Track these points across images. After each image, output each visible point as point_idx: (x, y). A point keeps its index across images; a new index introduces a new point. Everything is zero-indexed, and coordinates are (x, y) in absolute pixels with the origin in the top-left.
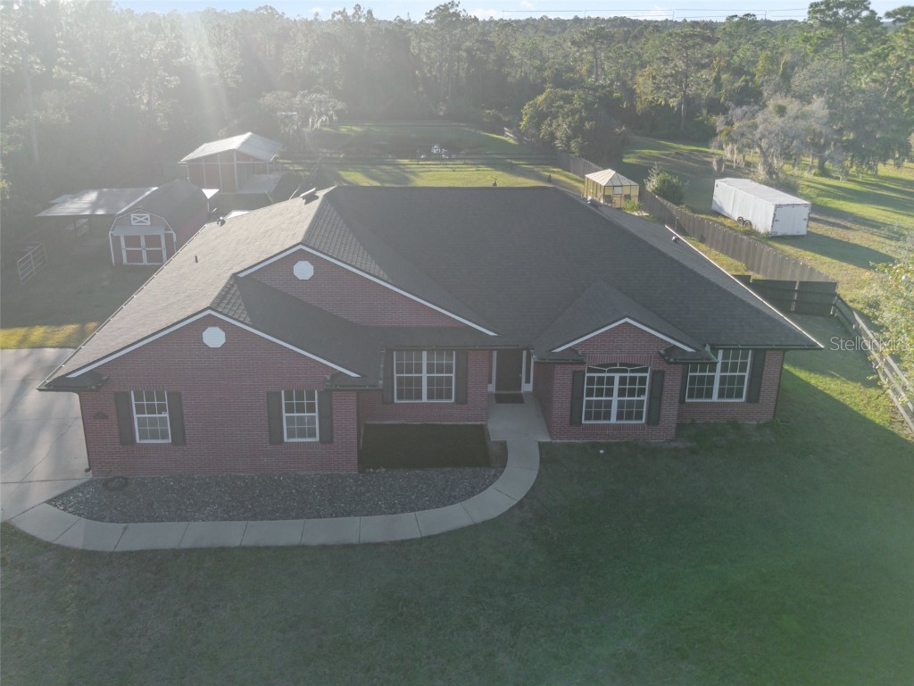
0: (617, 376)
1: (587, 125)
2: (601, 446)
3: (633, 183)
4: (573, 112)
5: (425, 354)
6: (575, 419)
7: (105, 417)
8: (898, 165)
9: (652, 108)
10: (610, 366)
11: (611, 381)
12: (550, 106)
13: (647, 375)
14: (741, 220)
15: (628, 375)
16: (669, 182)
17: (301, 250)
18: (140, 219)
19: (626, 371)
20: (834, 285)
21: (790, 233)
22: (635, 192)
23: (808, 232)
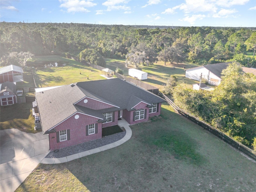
0: (140, 111)
1: (98, 58)
2: (138, 124)
3: (113, 71)
4: (93, 55)
5: (107, 114)
6: (134, 121)
7: (54, 137)
8: (157, 63)
9: (106, 51)
10: (139, 110)
11: (139, 112)
12: (87, 53)
13: (144, 110)
14: (135, 77)
15: (141, 111)
16: (120, 70)
17: (86, 97)
18: (6, 94)
19: (141, 110)
20: (158, 89)
21: (145, 79)
22: (114, 73)
23: (148, 79)
